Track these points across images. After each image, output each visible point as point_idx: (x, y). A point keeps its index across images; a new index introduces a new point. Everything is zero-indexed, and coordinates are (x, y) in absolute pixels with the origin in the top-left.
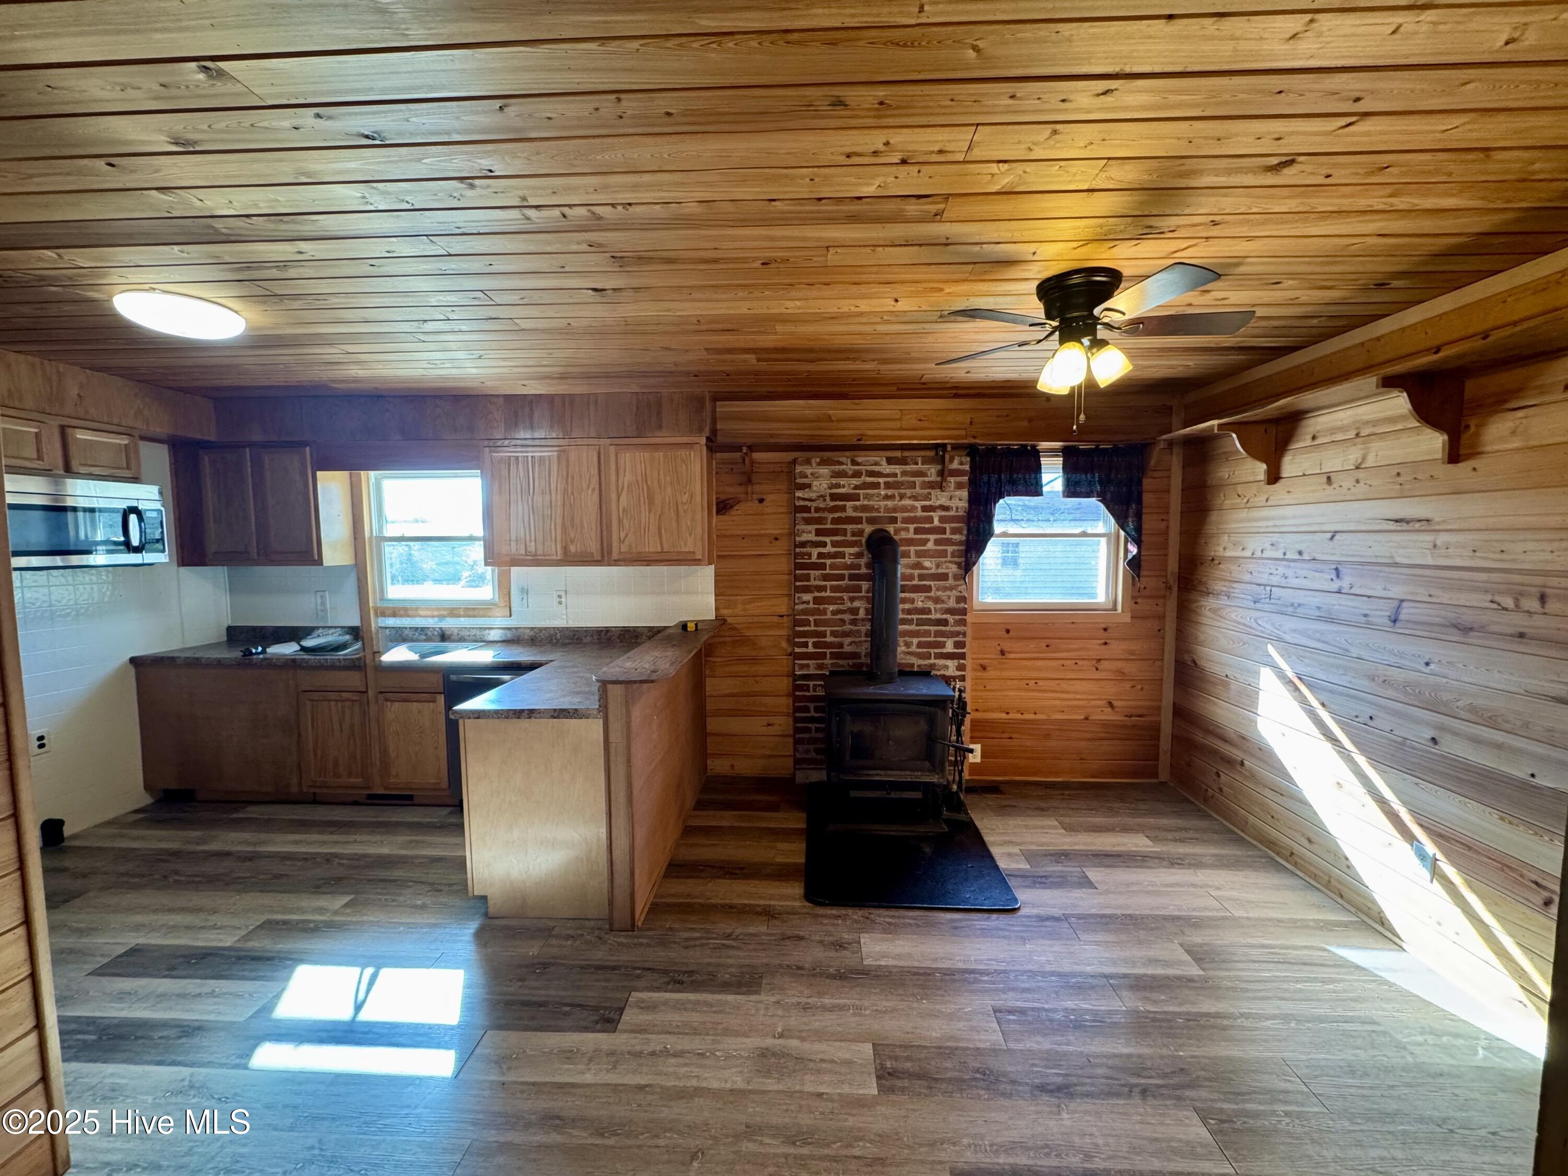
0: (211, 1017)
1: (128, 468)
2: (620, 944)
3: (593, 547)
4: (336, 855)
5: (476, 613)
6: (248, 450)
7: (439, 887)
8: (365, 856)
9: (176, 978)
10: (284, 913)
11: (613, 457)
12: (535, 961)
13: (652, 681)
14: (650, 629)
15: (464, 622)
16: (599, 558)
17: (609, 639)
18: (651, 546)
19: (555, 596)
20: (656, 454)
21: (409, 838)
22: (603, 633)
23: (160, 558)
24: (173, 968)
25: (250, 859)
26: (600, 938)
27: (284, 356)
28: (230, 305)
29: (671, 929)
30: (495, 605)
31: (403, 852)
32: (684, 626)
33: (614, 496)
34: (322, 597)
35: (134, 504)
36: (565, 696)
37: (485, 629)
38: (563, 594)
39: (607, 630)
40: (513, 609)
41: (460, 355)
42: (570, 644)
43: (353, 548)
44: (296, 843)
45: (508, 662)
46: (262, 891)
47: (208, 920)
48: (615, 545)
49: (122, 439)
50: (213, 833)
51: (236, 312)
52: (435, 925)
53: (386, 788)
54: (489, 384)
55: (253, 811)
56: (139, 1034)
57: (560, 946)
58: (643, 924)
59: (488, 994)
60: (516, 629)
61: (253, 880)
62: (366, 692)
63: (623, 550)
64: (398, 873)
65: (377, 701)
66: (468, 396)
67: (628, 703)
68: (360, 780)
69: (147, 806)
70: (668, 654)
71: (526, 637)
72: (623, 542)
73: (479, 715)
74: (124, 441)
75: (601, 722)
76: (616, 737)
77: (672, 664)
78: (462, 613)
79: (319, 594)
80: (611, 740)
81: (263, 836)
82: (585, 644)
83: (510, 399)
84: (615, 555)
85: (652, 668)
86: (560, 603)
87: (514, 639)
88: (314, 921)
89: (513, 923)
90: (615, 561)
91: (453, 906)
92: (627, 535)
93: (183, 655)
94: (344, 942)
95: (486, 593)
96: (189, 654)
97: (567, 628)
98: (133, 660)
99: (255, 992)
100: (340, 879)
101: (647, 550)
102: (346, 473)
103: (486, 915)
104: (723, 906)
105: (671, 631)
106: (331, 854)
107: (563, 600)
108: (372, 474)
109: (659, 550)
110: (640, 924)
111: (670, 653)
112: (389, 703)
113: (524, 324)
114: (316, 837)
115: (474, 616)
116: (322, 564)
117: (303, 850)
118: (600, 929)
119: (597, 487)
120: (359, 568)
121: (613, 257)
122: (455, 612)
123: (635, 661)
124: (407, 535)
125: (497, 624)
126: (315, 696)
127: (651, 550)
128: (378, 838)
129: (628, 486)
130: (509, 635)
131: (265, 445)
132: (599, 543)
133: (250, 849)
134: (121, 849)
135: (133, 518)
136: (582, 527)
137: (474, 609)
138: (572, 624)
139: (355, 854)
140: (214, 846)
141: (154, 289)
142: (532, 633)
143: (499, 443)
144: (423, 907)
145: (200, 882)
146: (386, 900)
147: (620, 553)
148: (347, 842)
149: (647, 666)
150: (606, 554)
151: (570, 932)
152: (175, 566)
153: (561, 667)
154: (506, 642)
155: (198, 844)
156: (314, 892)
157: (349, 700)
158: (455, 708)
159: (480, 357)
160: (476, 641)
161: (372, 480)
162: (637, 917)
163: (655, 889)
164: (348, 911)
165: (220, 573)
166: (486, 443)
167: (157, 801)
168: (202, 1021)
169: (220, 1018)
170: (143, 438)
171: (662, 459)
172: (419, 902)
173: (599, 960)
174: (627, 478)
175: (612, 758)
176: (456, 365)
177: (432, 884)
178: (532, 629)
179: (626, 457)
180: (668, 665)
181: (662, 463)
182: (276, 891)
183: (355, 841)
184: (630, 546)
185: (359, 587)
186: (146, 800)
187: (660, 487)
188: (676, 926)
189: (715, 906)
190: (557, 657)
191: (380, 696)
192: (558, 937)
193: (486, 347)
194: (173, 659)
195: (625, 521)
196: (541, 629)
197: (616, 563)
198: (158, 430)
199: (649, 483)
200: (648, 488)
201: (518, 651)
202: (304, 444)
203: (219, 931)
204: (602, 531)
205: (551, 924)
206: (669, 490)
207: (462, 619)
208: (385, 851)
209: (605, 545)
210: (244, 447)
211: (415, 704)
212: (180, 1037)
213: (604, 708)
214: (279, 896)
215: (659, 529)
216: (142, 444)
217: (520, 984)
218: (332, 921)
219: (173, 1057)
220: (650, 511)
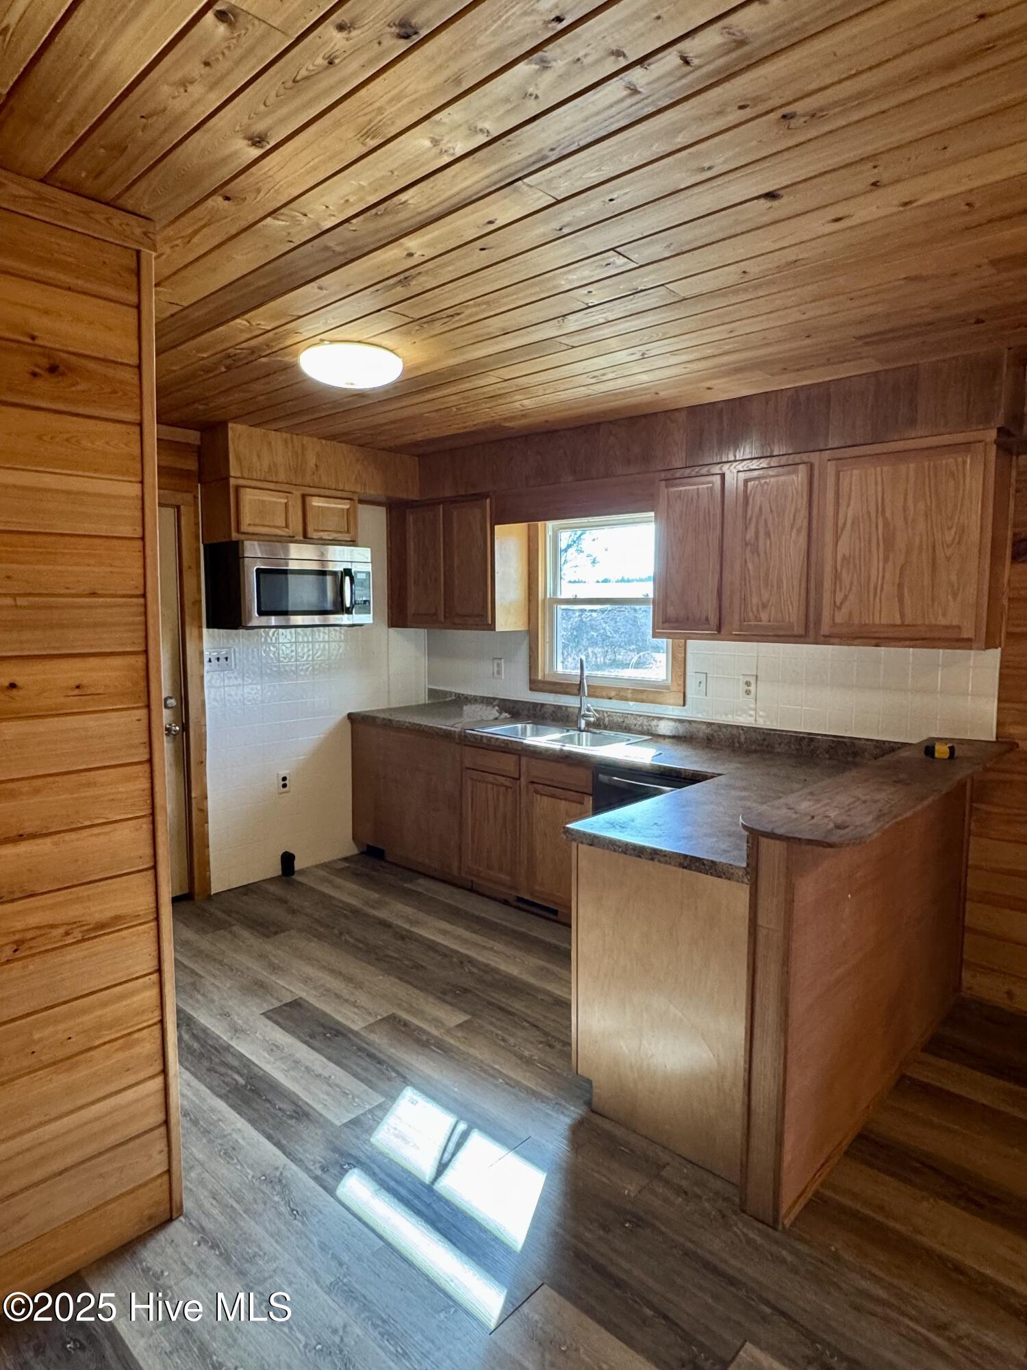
0: (318, 1107)
1: (348, 532)
2: (749, 1241)
3: (793, 614)
4: (471, 961)
5: (644, 696)
6: (441, 506)
7: (552, 1041)
8: (496, 971)
9: (313, 1048)
10: (408, 1012)
11: (831, 480)
12: (629, 1207)
13: (830, 845)
14: (879, 743)
15: (633, 707)
16: (802, 632)
17: (813, 751)
18: (885, 614)
19: (743, 680)
20: (903, 468)
21: (541, 963)
22: (805, 742)
23: (366, 619)
24: (312, 1036)
25: (403, 938)
26: (724, 1216)
27: (449, 395)
28: (384, 343)
29: (836, 1257)
30: (667, 688)
31: (532, 980)
32: (929, 750)
33: (829, 538)
34: (499, 665)
35: (348, 566)
36: (709, 835)
37: (654, 718)
38: (752, 681)
39: (811, 739)
40: (688, 696)
41: (622, 357)
42: (756, 751)
43: (527, 612)
44: (444, 933)
45: (665, 768)
46: (400, 979)
47: (353, 994)
48: (826, 613)
49: (344, 504)
50: (387, 899)
51: (392, 351)
52: (534, 1093)
53: (532, 894)
54: (663, 394)
55: (423, 885)
56: (270, 1097)
57: (666, 1200)
58: (793, 1224)
59: (559, 1225)
60: (690, 722)
61: (398, 963)
62: (519, 779)
63: (838, 620)
64: (517, 1005)
65: (528, 791)
66: (645, 416)
67: (791, 872)
68: (508, 878)
69: (352, 856)
70: (878, 796)
71: (701, 734)
72: (839, 608)
73: (594, 841)
74: (345, 506)
75: (747, 888)
76: (770, 920)
77: (878, 818)
78: (629, 696)
79: (496, 661)
80: (761, 921)
81: (421, 916)
82: (779, 754)
83: (695, 411)
84: (825, 629)
85: (842, 818)
86: (748, 692)
87: (686, 737)
88: (428, 1033)
89: (619, 1132)
90: (825, 636)
91: (559, 1075)
92: (846, 597)
93: (382, 716)
94: (444, 1073)
95: (657, 669)
96: (386, 716)
97: (755, 729)
98: (351, 717)
99: (358, 1097)
100: (466, 991)
101: (877, 621)
102: (525, 525)
103: (589, 1104)
104: (941, 1258)
105: (904, 754)
106: (468, 957)
107: (752, 688)
108: (551, 525)
109: (898, 622)
110: (787, 1222)
111: (885, 796)
112: (538, 796)
113: (682, 289)
114: (461, 931)
115: (642, 701)
116: (494, 629)
117: (446, 943)
118: (726, 1199)
119: (805, 524)
120: (532, 634)
121: (784, 117)
122: (622, 694)
123: (818, 801)
124: (580, 596)
125: (668, 715)
126: (475, 774)
127: (884, 621)
128: (510, 951)
129: (853, 523)
130: (681, 730)
131: (454, 501)
132: (803, 608)
133: (407, 926)
134: (324, 895)
135: (347, 579)
136: (779, 587)
137: (642, 692)
138: (762, 723)
139: (487, 965)
140: (381, 914)
141: (322, 340)
142: (709, 731)
143: (678, 474)
144: (528, 1062)
145: (360, 949)
146: (497, 1035)
147: (834, 624)
148: (484, 947)
149: (833, 814)
150: (812, 625)
151: (684, 1183)
152: (384, 627)
153: (729, 786)
154: (677, 739)
155: (372, 907)
156: (440, 998)
157: (502, 785)
158: (568, 826)
159: (643, 357)
160: (642, 733)
161: (550, 533)
162: (783, 1211)
163: (827, 1169)
164: (460, 1034)
165: (422, 633)
166: (663, 475)
167: (362, 853)
168: (311, 1107)
169: (324, 1112)
170: (361, 501)
171: (912, 474)
172: (527, 1053)
173: (711, 1253)
174: (851, 511)
175: (761, 950)
176: (620, 373)
177: (546, 1034)
178: (710, 724)
179: (853, 477)
180: (870, 818)
181: (912, 480)
182: (410, 983)
183: (491, 949)
184: (850, 614)
185: (530, 656)
186: (351, 849)
187: (906, 519)
188: (848, 1256)
189: (929, 1252)
190: (726, 769)
191: (531, 786)
192: (667, 1182)
193: (646, 339)
194: (374, 718)
195: (844, 575)
196: (720, 726)
197: (826, 640)
198: (372, 492)
199: (888, 514)
200: (886, 524)
201: (685, 753)
202: (484, 496)
203: (356, 1010)
204: (808, 592)
205: (665, 1157)
206: (921, 526)
207: (631, 703)
208: (514, 971)
209: (812, 609)
210: (439, 503)
211: (563, 802)
212: (291, 1117)
213: (753, 871)
214: (412, 990)
215: (900, 586)
216: (360, 506)
217: (601, 1233)
218: (442, 1040)
219: (280, 1137)
220: (886, 559)
